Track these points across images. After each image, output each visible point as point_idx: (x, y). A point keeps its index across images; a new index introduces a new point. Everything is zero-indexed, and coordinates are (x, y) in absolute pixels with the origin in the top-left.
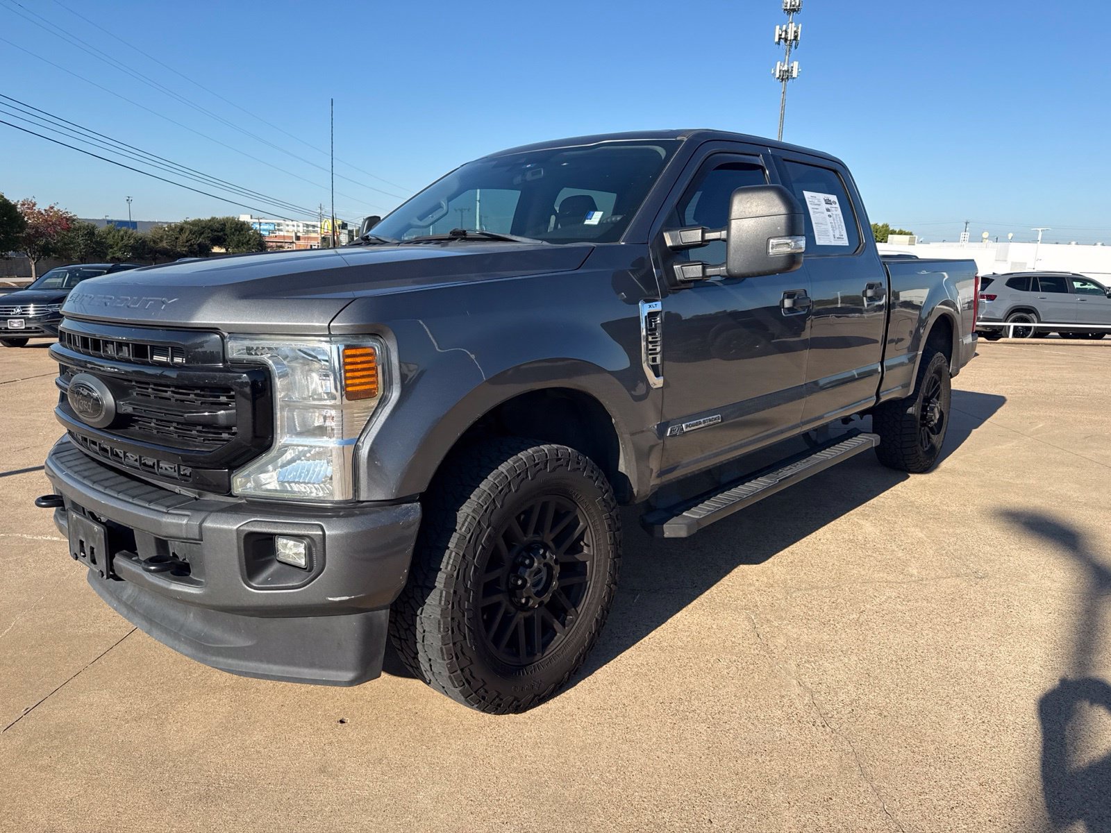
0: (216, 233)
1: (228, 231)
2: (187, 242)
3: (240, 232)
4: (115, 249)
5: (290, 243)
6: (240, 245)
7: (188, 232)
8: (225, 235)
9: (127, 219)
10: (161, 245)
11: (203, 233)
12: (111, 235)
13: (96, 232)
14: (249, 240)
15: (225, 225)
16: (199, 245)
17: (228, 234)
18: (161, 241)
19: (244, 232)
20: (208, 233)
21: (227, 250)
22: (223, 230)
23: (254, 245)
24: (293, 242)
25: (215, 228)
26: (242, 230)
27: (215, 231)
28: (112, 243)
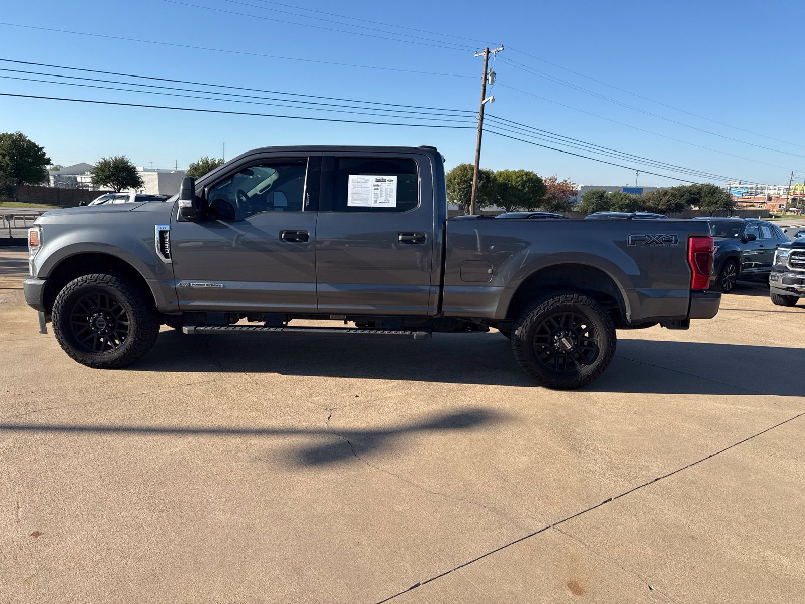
0: (693, 196)
1: (703, 194)
2: (668, 202)
3: (712, 195)
4: (616, 207)
5: (762, 203)
6: (710, 204)
7: (670, 195)
8: (701, 197)
9: (634, 185)
10: (648, 204)
11: (683, 196)
12: (615, 197)
13: (605, 195)
14: (718, 201)
15: (702, 190)
16: (676, 204)
17: (703, 196)
18: (649, 201)
19: (715, 195)
20: (687, 196)
21: (700, 208)
22: (699, 193)
23: (721, 204)
24: (764, 203)
25: (693, 192)
26: (714, 193)
27: (693, 194)
28: (614, 203)
